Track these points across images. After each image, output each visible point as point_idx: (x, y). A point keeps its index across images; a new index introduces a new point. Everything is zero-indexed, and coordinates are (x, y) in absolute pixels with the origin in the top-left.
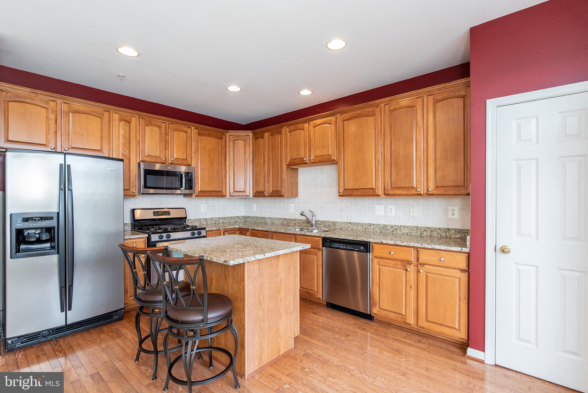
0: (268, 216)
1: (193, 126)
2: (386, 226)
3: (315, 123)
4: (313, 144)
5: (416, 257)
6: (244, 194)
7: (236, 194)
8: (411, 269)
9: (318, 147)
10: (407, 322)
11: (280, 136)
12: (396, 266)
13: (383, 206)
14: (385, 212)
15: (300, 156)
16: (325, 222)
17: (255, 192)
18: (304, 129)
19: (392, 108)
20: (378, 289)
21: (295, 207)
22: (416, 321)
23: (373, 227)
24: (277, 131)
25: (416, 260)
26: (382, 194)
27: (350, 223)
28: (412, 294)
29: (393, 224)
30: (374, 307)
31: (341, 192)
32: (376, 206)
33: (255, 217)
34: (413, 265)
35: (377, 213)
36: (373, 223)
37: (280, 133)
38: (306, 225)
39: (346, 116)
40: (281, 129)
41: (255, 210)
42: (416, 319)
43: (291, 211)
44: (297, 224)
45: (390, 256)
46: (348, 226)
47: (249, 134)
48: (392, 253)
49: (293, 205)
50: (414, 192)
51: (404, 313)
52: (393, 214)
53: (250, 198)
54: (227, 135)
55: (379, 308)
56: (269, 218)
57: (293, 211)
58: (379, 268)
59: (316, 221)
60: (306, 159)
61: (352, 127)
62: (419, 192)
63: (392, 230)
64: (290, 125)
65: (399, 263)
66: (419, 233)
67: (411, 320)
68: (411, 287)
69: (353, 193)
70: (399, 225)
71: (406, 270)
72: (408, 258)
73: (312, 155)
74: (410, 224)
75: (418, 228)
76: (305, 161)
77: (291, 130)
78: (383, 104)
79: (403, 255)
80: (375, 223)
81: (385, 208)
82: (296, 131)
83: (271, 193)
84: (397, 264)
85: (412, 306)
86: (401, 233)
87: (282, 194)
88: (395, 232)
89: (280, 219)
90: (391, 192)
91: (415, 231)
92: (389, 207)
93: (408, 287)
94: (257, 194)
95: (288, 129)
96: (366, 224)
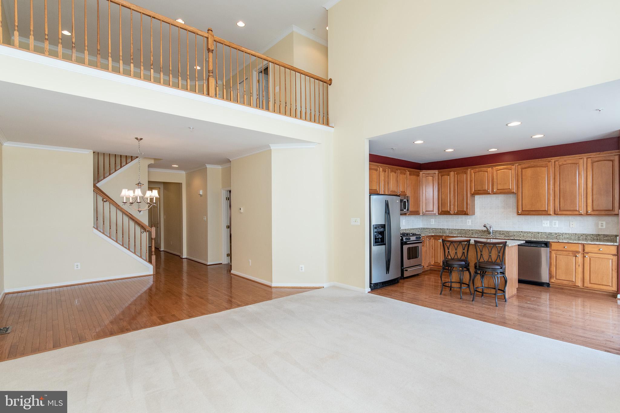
0: (446, 228)
1: (407, 170)
2: (551, 233)
3: (497, 168)
4: (495, 181)
5: (582, 249)
6: (432, 213)
7: (427, 213)
8: (580, 256)
9: (500, 184)
10: (576, 285)
11: (465, 175)
12: (568, 255)
13: (549, 221)
14: (550, 225)
15: (483, 189)
16: (500, 231)
17: (441, 211)
18: (487, 172)
19: (561, 163)
20: (555, 268)
21: (472, 221)
22: (582, 284)
23: (541, 234)
24: (463, 172)
25: (582, 251)
26: (553, 213)
27: (522, 232)
28: (580, 270)
29: (556, 232)
30: (552, 279)
31: (520, 212)
32: (543, 222)
33: (434, 228)
34: (580, 253)
35: (543, 225)
36: (540, 231)
37: (466, 173)
38: (483, 233)
39: (524, 166)
40: (467, 171)
41: (433, 223)
42: (582, 283)
43: (468, 224)
44: (474, 233)
45: (564, 249)
46: (520, 234)
47: (436, 172)
48: (566, 247)
49: (470, 220)
50: (577, 213)
51: (574, 281)
52: (557, 226)
53: (437, 215)
54: (421, 173)
55: (556, 279)
56: (448, 229)
57: (470, 224)
58: (556, 256)
59: (492, 231)
60: (490, 191)
61: (529, 172)
62: (581, 213)
63: (556, 235)
64: (475, 168)
65: (571, 253)
66: (577, 237)
67: (579, 284)
68: (579, 266)
69: (530, 213)
70: (562, 232)
71: (576, 256)
72: (577, 250)
73: (494, 188)
74: (570, 232)
75: (576, 234)
76: (488, 192)
77: (475, 171)
78: (554, 160)
79: (574, 248)
80: (542, 231)
81: (550, 222)
82: (480, 173)
83: (456, 212)
84: (569, 254)
85: (580, 276)
86: (563, 238)
87: (467, 213)
88: (558, 237)
89: (458, 230)
90: (559, 213)
91: (574, 236)
92: (554, 221)
93: (577, 266)
94: (442, 213)
95: (472, 171)
96: (535, 232)
